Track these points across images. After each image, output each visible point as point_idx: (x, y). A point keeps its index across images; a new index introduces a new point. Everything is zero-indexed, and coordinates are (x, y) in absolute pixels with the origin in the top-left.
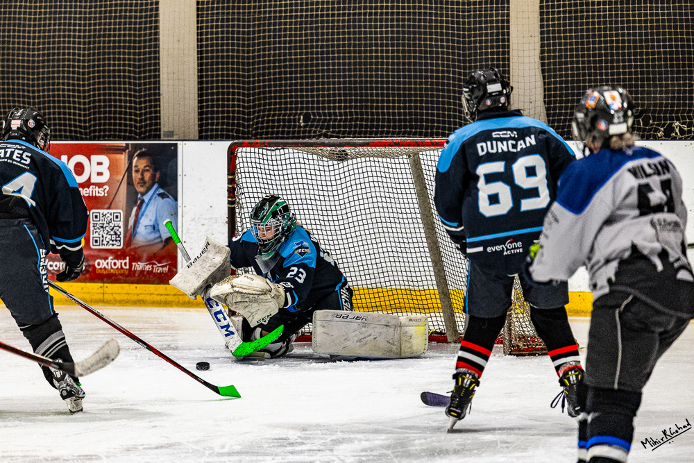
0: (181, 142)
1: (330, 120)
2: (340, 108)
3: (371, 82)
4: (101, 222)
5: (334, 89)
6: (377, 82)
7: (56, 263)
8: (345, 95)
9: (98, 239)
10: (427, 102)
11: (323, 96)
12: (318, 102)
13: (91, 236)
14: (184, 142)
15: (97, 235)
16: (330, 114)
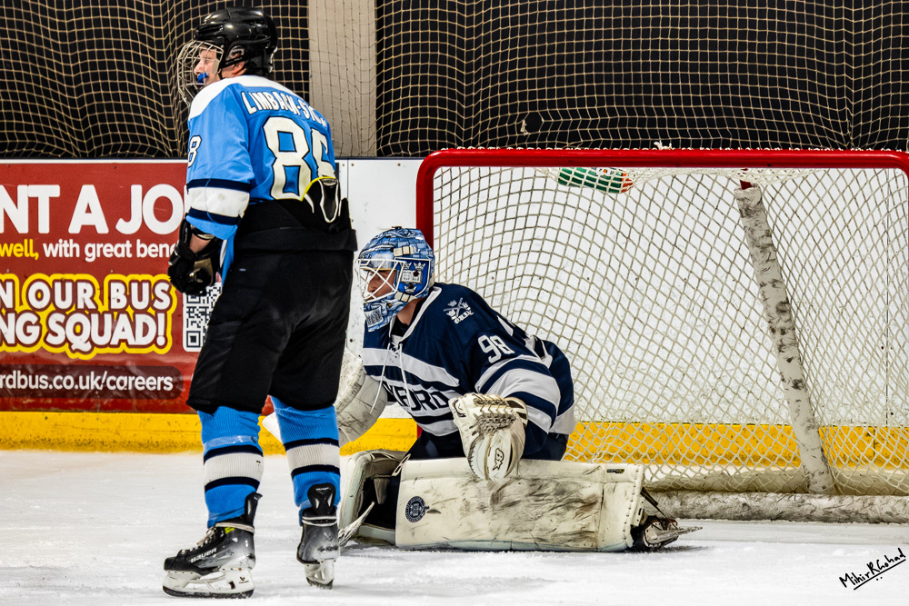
0: (345, 162)
1: (575, 124)
2: (591, 101)
3: (645, 56)
4: (202, 305)
5: (579, 69)
6: (655, 55)
7: (121, 378)
8: (599, 78)
9: (197, 335)
10: (745, 91)
11: (560, 82)
12: (551, 93)
13: (185, 329)
14: (351, 161)
15: (194, 327)
16: (574, 114)
